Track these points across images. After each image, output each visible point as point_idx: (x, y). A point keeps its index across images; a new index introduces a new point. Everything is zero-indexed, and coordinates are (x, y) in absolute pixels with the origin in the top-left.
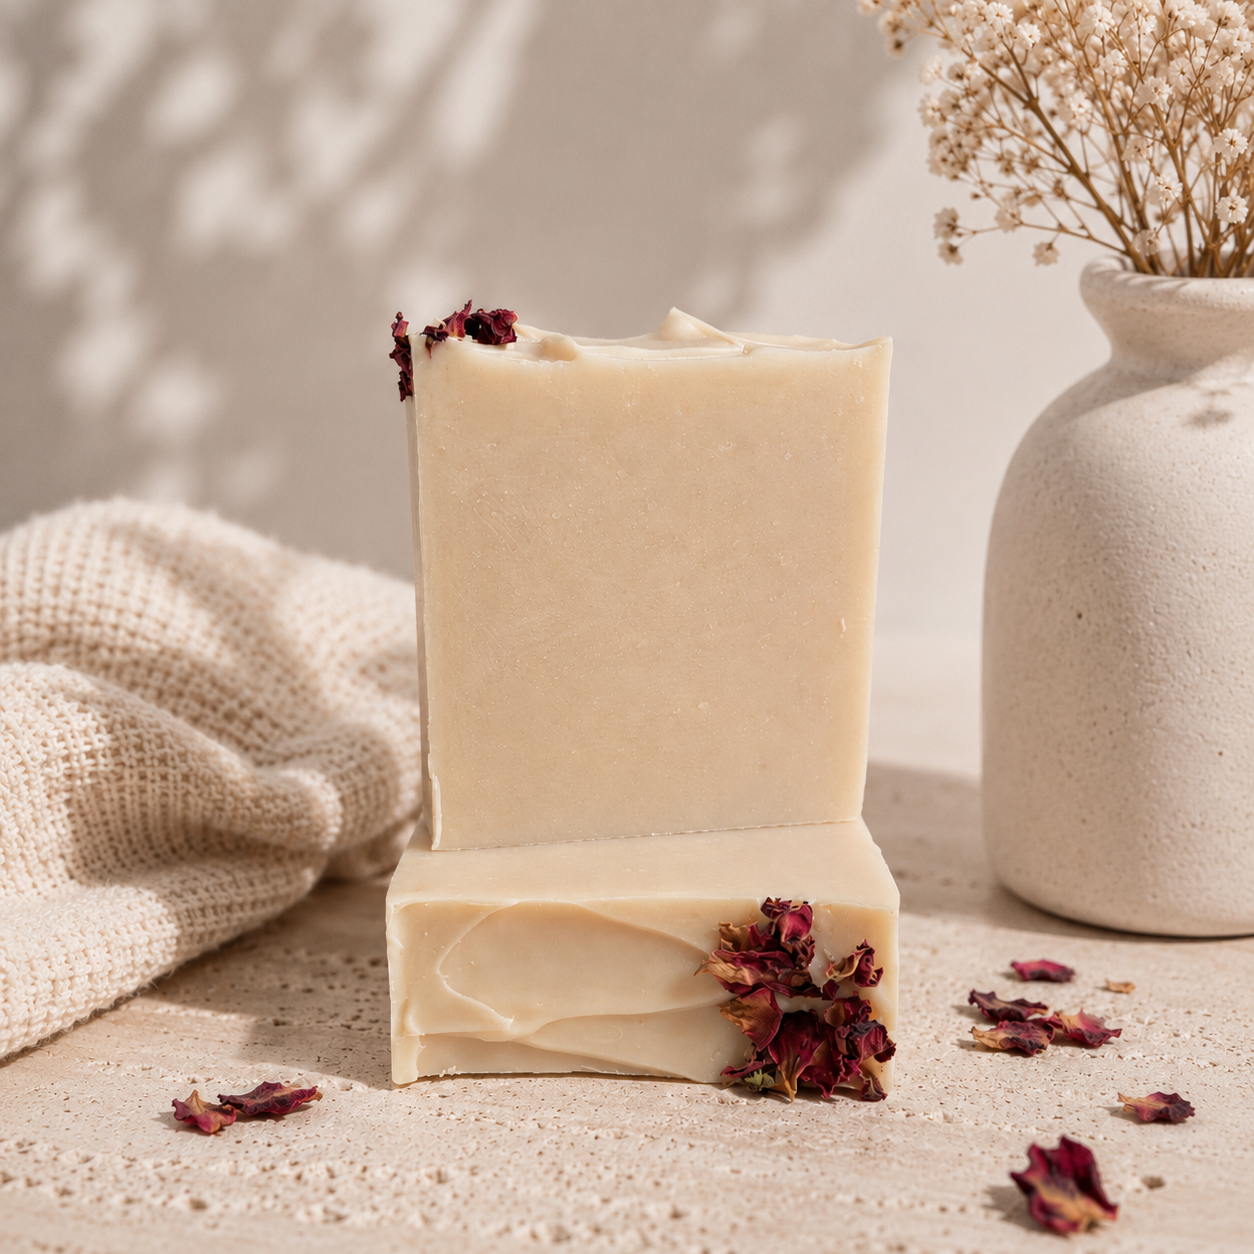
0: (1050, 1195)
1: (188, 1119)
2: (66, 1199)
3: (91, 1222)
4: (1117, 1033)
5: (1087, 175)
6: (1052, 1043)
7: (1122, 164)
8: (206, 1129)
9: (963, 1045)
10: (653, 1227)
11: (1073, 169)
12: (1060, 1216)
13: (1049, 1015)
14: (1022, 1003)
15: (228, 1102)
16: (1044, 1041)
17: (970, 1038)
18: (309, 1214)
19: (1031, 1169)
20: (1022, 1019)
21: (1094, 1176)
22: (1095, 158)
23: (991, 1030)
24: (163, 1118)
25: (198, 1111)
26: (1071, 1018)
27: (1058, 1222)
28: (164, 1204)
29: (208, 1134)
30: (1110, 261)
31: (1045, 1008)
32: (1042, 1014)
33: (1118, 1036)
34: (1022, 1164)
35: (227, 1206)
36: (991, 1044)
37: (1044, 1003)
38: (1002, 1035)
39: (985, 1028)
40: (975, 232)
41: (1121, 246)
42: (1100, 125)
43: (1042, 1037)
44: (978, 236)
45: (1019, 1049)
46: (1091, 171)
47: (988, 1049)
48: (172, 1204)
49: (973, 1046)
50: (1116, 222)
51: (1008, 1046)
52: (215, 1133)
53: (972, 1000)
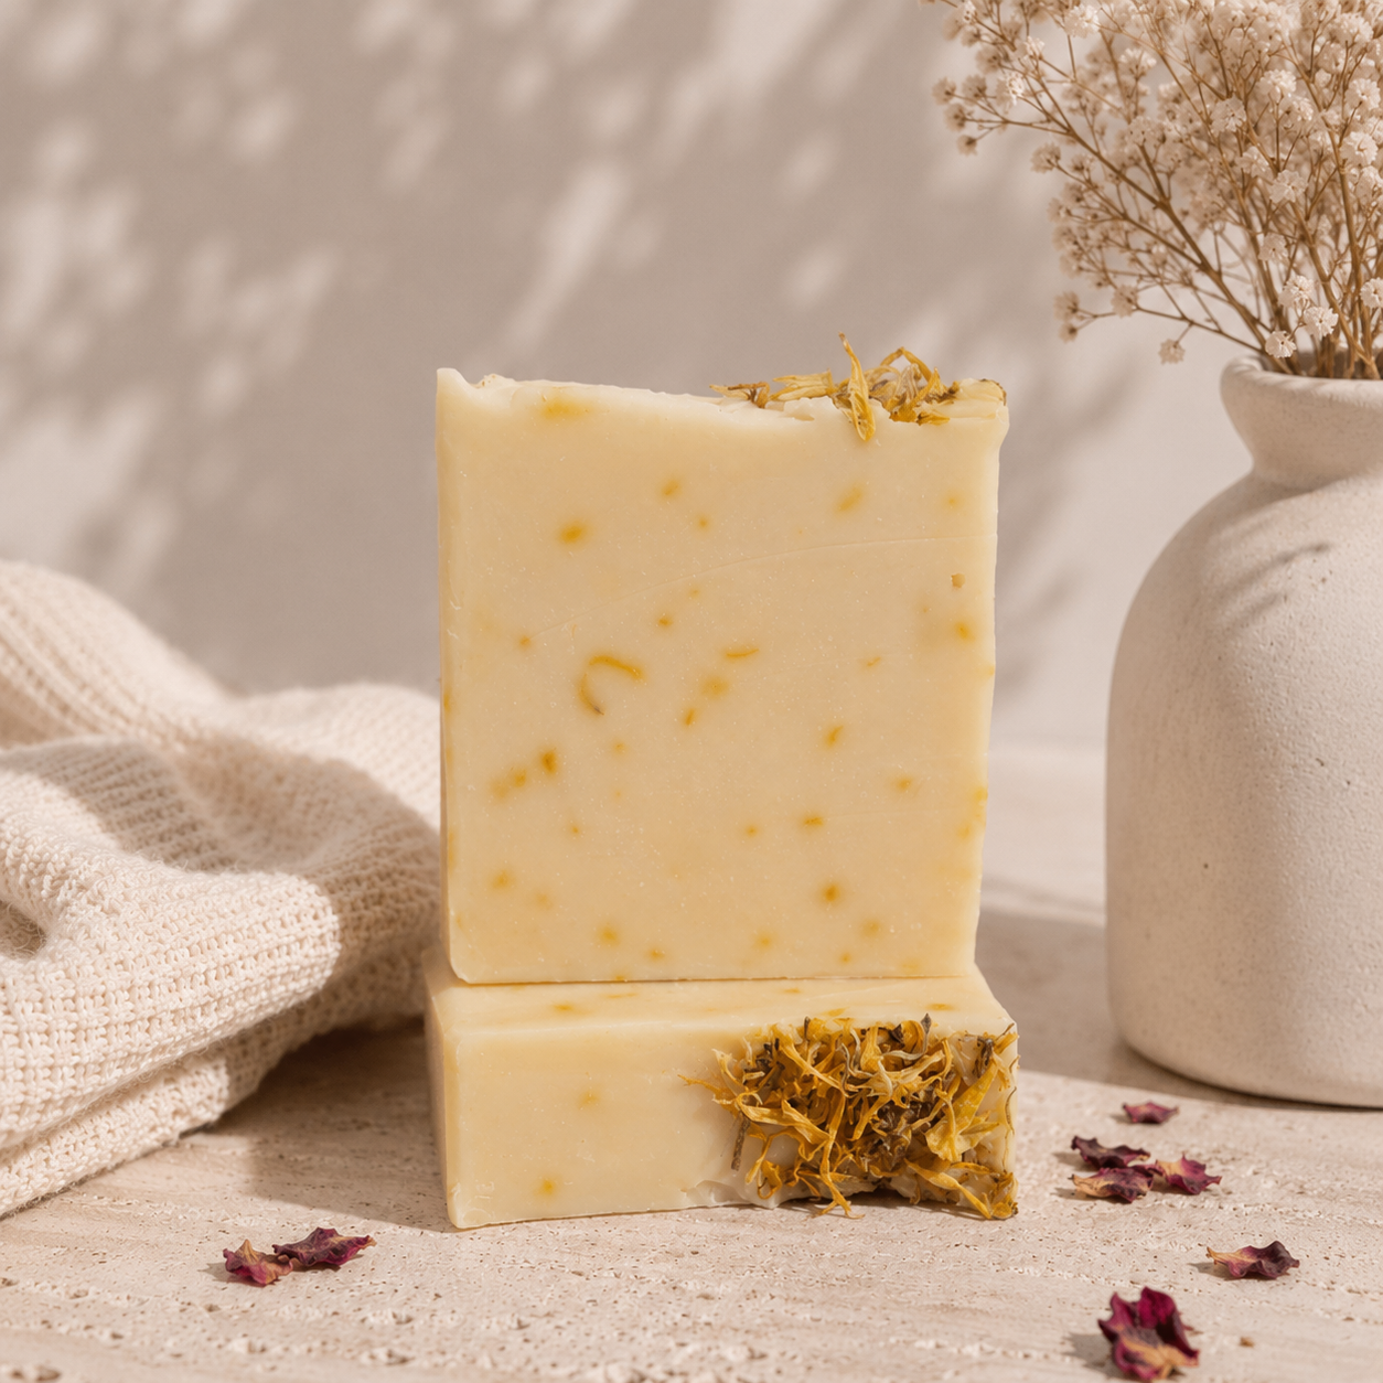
0: (1134, 1344)
1: (241, 1270)
2: (117, 1342)
3: (144, 1363)
4: (1217, 1180)
5: (1219, 273)
6: (1152, 1190)
7: (1259, 263)
8: (259, 1281)
9: (1063, 1193)
10: (729, 1369)
11: (1204, 267)
12: (1143, 1363)
13: (1149, 1162)
14: (1124, 1149)
15: (282, 1254)
16: (1145, 1188)
17: (1070, 1186)
18: (372, 1357)
19: (1113, 1319)
20: (1123, 1166)
21: (1176, 1324)
22: (1228, 257)
23: (1092, 1177)
24: (212, 1269)
25: (251, 1263)
26: (1173, 1166)
27: (1141, 1370)
28: (220, 1347)
29: (263, 1285)
30: (1248, 360)
31: (1148, 1155)
32: (1142, 1160)
33: (1218, 1183)
34: (1106, 1315)
35: (287, 1349)
36: (1092, 1192)
37: (1146, 1149)
38: (1102, 1183)
39: (1084, 1175)
40: (1095, 316)
41: (1258, 346)
42: (1235, 223)
43: (1141, 1183)
44: (1099, 320)
45: (1118, 1196)
46: (1224, 269)
47: (1090, 1197)
48: (230, 1347)
49: (1072, 1195)
50: (1252, 322)
51: (1109, 1194)
52: (272, 1283)
53: (1075, 1145)
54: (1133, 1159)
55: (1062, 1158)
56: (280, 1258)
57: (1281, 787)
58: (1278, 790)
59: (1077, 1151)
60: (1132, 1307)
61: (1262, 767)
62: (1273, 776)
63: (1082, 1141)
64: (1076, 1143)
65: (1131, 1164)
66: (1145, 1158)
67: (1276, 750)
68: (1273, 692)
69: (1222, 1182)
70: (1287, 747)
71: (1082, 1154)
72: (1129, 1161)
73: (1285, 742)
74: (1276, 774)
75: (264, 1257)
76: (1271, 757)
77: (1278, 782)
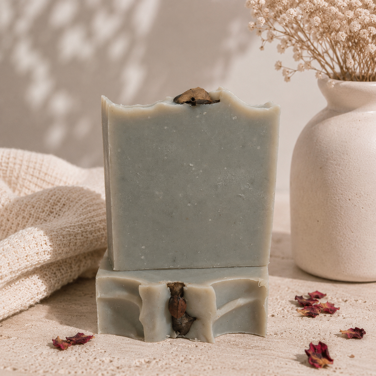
54: (314, 303)
55: (292, 302)
56: (68, 341)
57: (338, 200)
58: (337, 201)
59: (297, 300)
60: (315, 347)
61: (333, 195)
62: (336, 197)
63: (298, 297)
64: (296, 298)
65: (313, 305)
66: (317, 302)
67: (337, 190)
68: (336, 174)
69: (340, 309)
70: (340, 189)
71: (298, 301)
72: (313, 304)
73: (339, 188)
74: (337, 196)
75: (63, 341)
76: (335, 192)
77: (337, 199)
